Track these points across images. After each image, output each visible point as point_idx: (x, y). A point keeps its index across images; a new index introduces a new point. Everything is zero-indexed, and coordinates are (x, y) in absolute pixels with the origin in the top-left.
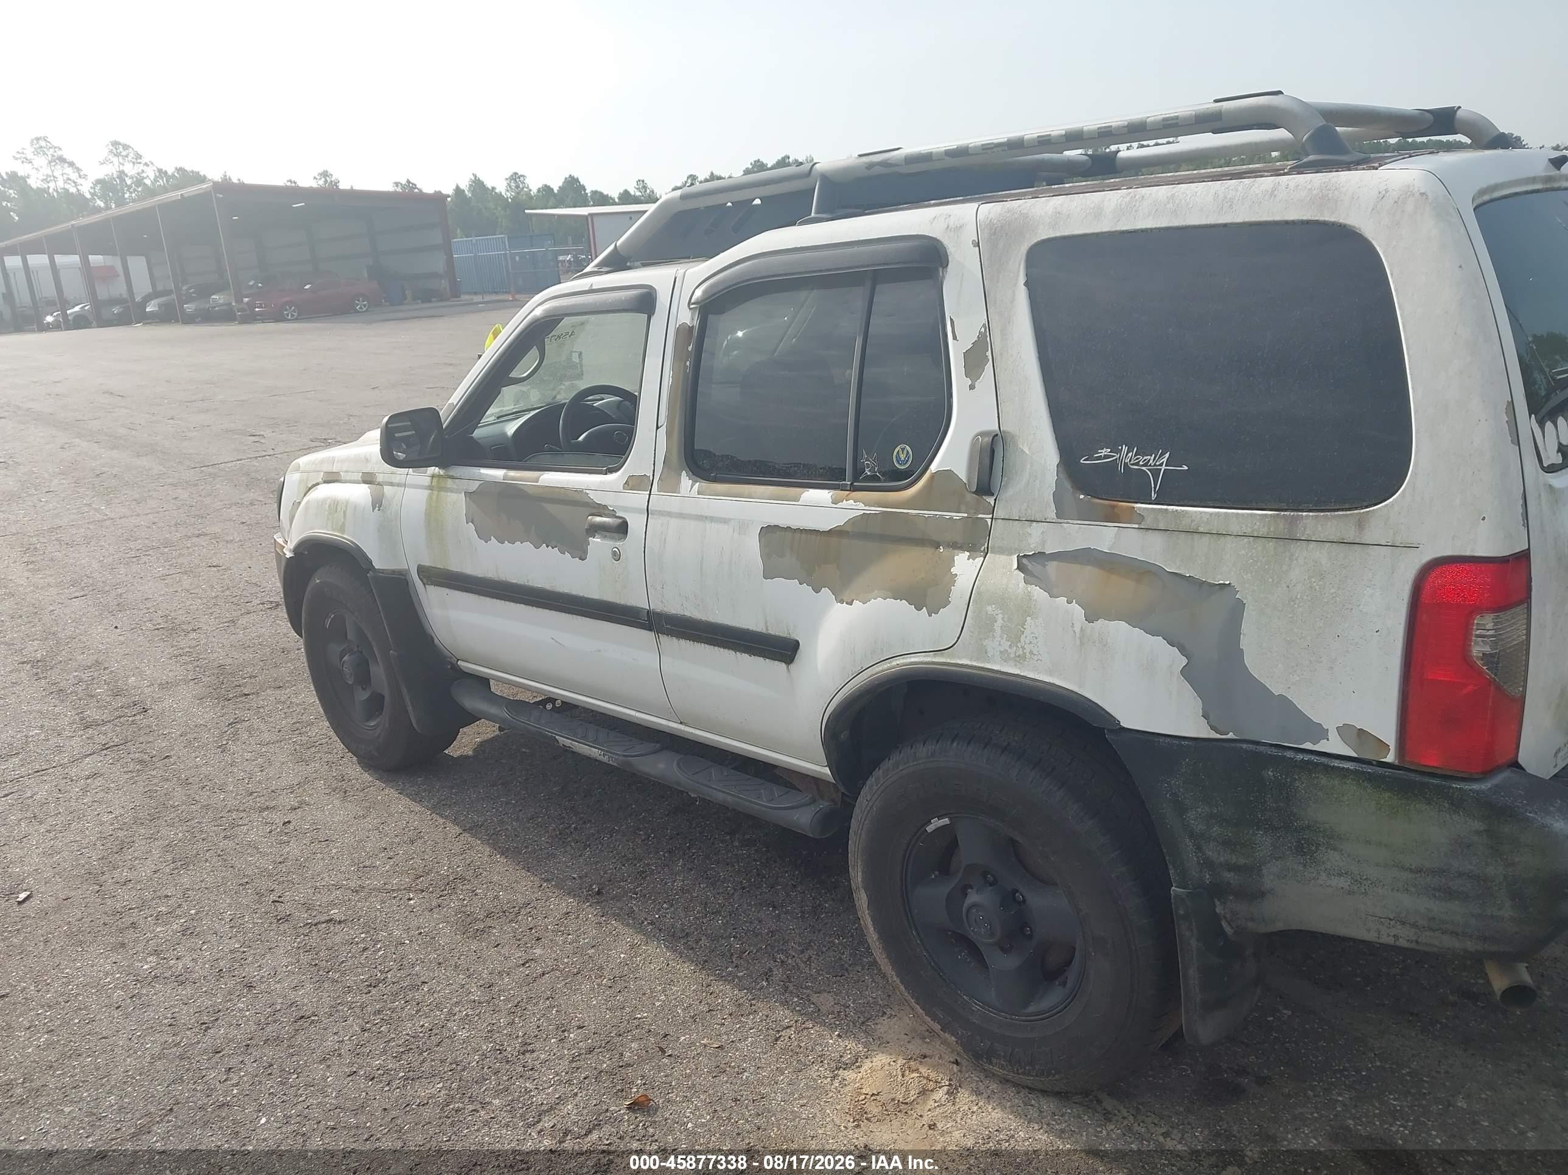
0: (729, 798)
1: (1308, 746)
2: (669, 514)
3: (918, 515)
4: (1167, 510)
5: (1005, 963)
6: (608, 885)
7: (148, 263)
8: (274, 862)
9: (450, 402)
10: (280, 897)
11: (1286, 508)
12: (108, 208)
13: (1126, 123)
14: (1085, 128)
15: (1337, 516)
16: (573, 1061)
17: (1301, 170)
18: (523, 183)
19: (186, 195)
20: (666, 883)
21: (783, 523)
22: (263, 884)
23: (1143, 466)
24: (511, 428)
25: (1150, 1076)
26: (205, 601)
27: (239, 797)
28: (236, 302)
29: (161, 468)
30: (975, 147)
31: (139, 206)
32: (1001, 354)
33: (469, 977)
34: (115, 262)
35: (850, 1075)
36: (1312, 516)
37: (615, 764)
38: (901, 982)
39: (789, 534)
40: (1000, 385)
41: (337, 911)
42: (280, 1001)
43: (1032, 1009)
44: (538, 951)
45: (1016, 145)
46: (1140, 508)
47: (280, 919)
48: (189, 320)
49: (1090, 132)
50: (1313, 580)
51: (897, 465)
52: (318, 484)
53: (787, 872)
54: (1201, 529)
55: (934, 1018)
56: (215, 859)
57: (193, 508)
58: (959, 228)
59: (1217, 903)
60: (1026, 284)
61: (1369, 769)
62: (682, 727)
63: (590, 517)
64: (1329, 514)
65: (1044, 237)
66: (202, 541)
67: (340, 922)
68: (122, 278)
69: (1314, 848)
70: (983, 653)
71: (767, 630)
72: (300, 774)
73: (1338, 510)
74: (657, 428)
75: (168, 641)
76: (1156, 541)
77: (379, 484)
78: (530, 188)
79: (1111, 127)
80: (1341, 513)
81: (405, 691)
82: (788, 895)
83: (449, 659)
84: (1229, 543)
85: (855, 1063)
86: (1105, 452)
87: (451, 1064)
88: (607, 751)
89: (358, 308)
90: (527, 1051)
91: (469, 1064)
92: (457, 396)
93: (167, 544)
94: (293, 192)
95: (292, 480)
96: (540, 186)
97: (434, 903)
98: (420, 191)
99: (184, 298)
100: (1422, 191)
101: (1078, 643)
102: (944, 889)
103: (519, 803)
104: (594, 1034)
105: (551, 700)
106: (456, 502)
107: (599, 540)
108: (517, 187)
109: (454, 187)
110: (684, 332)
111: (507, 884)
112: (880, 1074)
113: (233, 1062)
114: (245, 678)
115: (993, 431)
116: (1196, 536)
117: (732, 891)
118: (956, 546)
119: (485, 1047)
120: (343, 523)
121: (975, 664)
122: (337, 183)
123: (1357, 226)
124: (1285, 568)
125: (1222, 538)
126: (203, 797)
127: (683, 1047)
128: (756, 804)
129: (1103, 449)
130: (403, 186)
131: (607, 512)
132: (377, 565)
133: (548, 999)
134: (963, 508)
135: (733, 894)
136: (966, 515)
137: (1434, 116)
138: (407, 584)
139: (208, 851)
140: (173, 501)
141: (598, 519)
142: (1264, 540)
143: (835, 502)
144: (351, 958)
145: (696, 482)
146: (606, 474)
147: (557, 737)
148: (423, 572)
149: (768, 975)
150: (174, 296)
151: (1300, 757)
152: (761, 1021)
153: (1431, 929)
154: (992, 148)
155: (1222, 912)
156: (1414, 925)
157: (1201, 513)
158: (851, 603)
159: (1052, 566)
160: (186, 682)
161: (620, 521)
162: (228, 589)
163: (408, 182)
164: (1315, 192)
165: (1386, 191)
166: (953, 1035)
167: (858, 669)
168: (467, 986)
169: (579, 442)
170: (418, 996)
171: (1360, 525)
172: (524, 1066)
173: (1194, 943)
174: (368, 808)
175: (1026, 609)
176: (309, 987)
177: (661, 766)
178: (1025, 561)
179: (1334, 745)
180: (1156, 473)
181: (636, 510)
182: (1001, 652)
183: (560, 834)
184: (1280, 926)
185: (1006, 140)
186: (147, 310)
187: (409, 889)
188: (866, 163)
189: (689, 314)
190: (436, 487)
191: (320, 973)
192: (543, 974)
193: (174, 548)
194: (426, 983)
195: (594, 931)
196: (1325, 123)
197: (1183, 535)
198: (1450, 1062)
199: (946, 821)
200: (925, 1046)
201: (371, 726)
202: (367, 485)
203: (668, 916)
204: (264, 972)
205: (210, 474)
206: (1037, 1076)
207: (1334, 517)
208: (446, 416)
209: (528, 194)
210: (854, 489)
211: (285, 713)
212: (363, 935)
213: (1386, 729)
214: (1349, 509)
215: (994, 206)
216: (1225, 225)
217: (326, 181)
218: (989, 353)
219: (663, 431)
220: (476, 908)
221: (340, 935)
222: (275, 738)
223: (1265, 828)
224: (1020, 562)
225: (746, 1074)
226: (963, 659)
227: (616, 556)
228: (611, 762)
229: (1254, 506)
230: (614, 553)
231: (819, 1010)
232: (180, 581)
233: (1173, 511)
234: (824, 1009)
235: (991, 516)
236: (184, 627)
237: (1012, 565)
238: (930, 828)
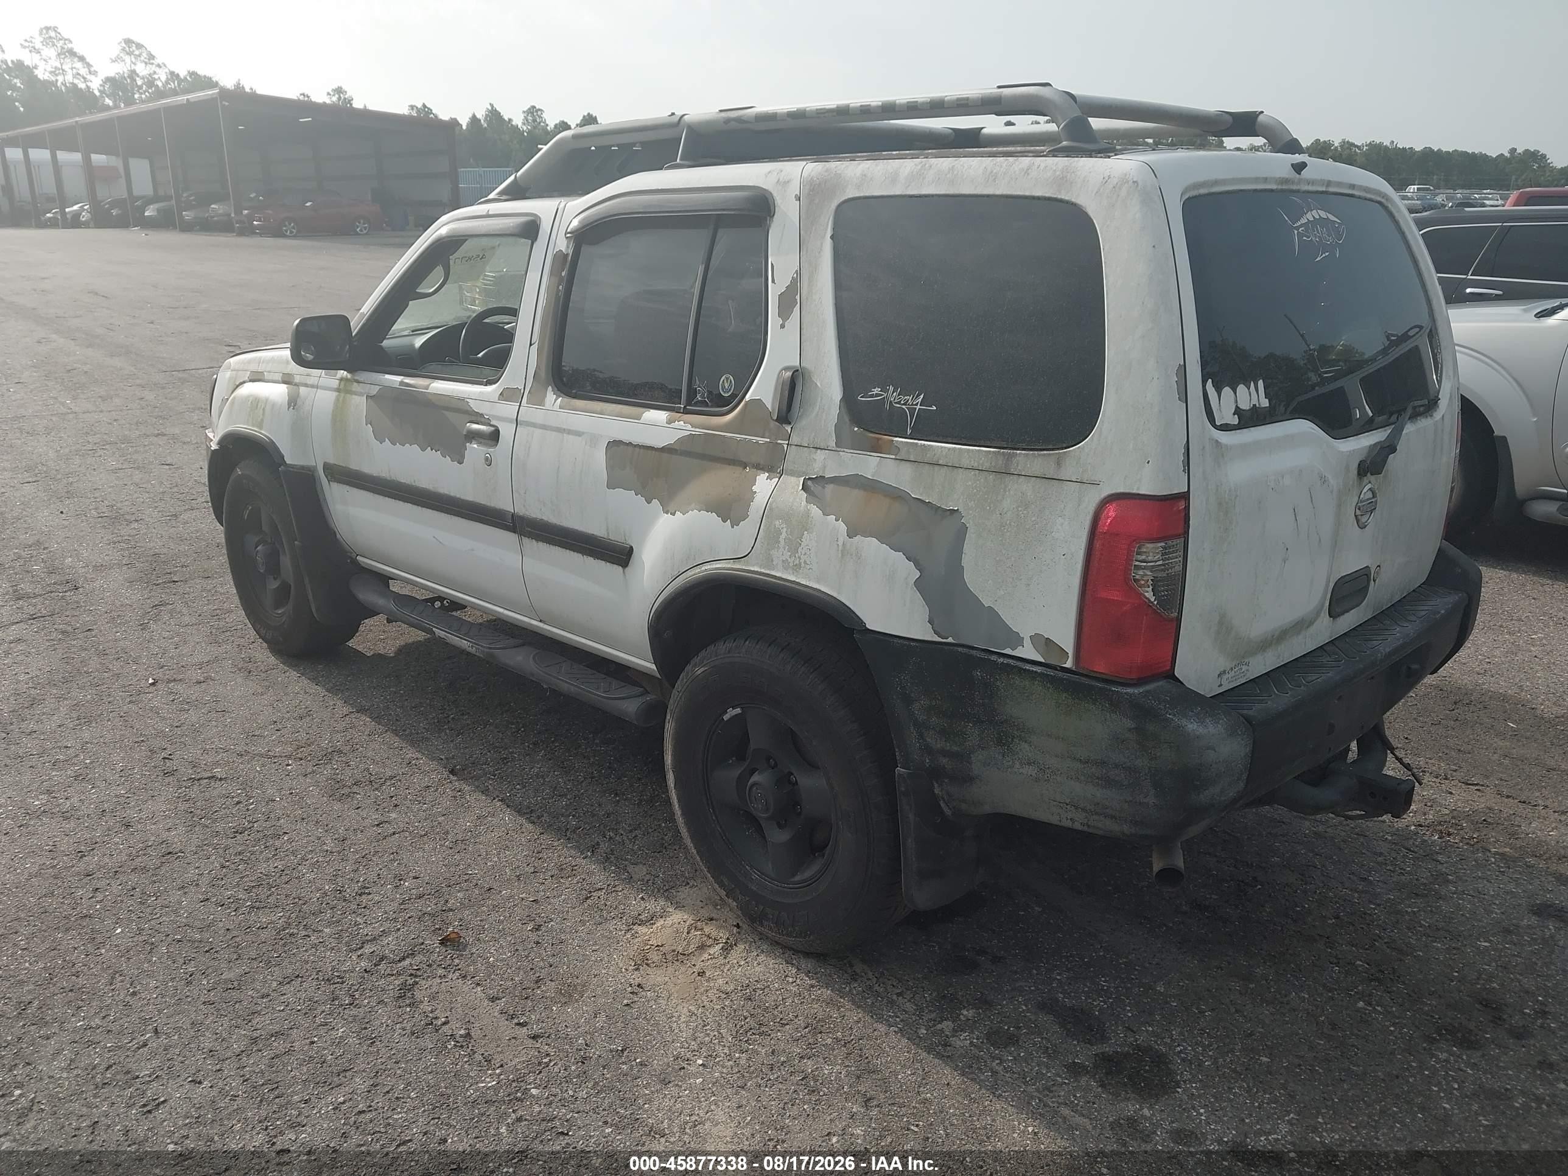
0: (572, 689)
1: (1008, 651)
2: (534, 425)
3: (731, 438)
4: (917, 444)
5: (779, 836)
6: (470, 767)
7: (151, 167)
8: (172, 726)
9: (361, 311)
10: (170, 755)
11: (1005, 446)
12: (116, 107)
13: (929, 100)
14: (897, 102)
15: (1044, 455)
16: (402, 904)
17: (1056, 153)
18: (540, 117)
19: (192, 100)
20: (524, 769)
21: (626, 438)
22: (157, 743)
23: (903, 404)
24: (419, 342)
25: (901, 949)
26: (152, 495)
27: (150, 669)
28: (235, 214)
29: (132, 369)
30: (811, 110)
31: (144, 107)
32: (807, 298)
33: (326, 831)
34: (114, 161)
35: (642, 930)
36: (1024, 454)
37: (482, 656)
38: (698, 853)
39: (630, 449)
40: (804, 326)
41: (219, 770)
42: (153, 838)
43: (797, 878)
44: (393, 815)
45: (843, 112)
46: (898, 441)
47: (167, 773)
48: (186, 227)
49: (901, 105)
50: (1020, 509)
51: (722, 393)
52: (244, 382)
53: (636, 767)
54: (941, 462)
55: (722, 885)
56: (117, 720)
57: (157, 409)
58: (787, 183)
59: (936, 785)
60: (832, 237)
61: (1051, 672)
62: (541, 625)
63: (468, 424)
64: (1036, 452)
65: (851, 196)
66: (161, 441)
67: (221, 779)
68: (123, 181)
69: (1010, 740)
70: (769, 561)
71: (608, 535)
72: (212, 653)
73: (1044, 450)
74: (531, 345)
75: (109, 528)
76: (907, 469)
77: (296, 385)
78: (547, 122)
79: (917, 102)
80: (1045, 452)
81: (307, 580)
82: (632, 786)
83: (349, 554)
84: (961, 474)
85: (651, 919)
86: (877, 391)
87: (294, 898)
88: (475, 643)
89: (358, 230)
90: (364, 893)
91: (310, 899)
92: (368, 307)
93: (126, 440)
94: (304, 106)
95: (224, 377)
96: (558, 122)
97: (309, 770)
98: (436, 117)
99: (183, 205)
100: (1135, 180)
101: (840, 555)
102: (736, 773)
103: (406, 694)
104: (427, 883)
105: (441, 599)
106: (359, 403)
107: (475, 446)
108: (534, 121)
109: (471, 115)
110: (560, 258)
111: (379, 760)
112: (668, 931)
113: (101, 884)
114: (177, 567)
115: (794, 367)
116: (937, 468)
117: (583, 779)
118: (760, 467)
119: (327, 887)
120: (262, 420)
121: (763, 571)
122: (350, 101)
123: (1084, 205)
124: (1000, 498)
125: (956, 470)
126: (116, 667)
127: (503, 899)
128: (595, 694)
129: (875, 388)
130: (418, 110)
131: (483, 420)
132: (288, 461)
133: (393, 853)
134: (767, 434)
135: (583, 782)
136: (768, 440)
137: (1233, 118)
138: (315, 479)
139: (111, 712)
140: (138, 401)
141: (475, 426)
142: (986, 473)
143: (669, 422)
144: (225, 808)
145: (560, 397)
146: (486, 385)
147: (434, 629)
148: (328, 469)
149: (594, 849)
150: (173, 202)
151: (1001, 660)
152: (578, 883)
153: (1097, 814)
154: (824, 113)
155: (940, 793)
156: (1084, 810)
157: (942, 447)
158: (673, 514)
159: (830, 487)
160: (120, 566)
161: (493, 429)
162: (176, 486)
163: (424, 106)
164: (1058, 173)
165: (1109, 177)
166: (734, 900)
167: (676, 573)
168: (322, 839)
169: (479, 358)
170: (277, 843)
171: (1059, 464)
172: (358, 905)
173: (911, 816)
174: (268, 688)
175: (803, 525)
176: (181, 829)
177: (520, 658)
178: (809, 483)
179: (1027, 652)
180: (912, 411)
181: (509, 421)
182: (783, 561)
183: (438, 722)
184: (987, 809)
185: (835, 106)
186: (146, 214)
187: (289, 757)
188: (724, 118)
189: (565, 242)
190: (343, 389)
191: (194, 819)
192: (394, 834)
193: (131, 444)
194: (287, 833)
195: (448, 803)
196: (1081, 114)
197: (927, 466)
198: (1163, 956)
199: (738, 710)
200: (715, 911)
201: (278, 614)
202: (286, 386)
203: (518, 796)
204: (143, 815)
205: (180, 379)
206: (796, 937)
207: (1039, 455)
208: (356, 324)
209: (545, 129)
210: (686, 412)
211: (208, 600)
212: (239, 791)
213: (1066, 640)
214: (1053, 450)
215: (817, 165)
216: (988, 196)
217: (339, 98)
218: (798, 297)
219: (535, 347)
220: (347, 776)
221: (219, 789)
222: (194, 621)
223: (974, 721)
224: (805, 484)
225: (552, 923)
226: (754, 567)
227: (489, 462)
228: (477, 654)
229: (982, 443)
230: (487, 459)
231: (631, 877)
232: (131, 475)
233: (921, 445)
234: (636, 877)
235: (787, 442)
236: (127, 517)
237: (799, 487)
238: (726, 717)
